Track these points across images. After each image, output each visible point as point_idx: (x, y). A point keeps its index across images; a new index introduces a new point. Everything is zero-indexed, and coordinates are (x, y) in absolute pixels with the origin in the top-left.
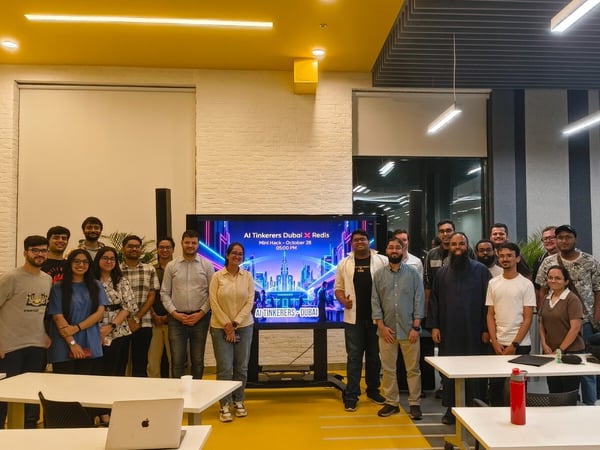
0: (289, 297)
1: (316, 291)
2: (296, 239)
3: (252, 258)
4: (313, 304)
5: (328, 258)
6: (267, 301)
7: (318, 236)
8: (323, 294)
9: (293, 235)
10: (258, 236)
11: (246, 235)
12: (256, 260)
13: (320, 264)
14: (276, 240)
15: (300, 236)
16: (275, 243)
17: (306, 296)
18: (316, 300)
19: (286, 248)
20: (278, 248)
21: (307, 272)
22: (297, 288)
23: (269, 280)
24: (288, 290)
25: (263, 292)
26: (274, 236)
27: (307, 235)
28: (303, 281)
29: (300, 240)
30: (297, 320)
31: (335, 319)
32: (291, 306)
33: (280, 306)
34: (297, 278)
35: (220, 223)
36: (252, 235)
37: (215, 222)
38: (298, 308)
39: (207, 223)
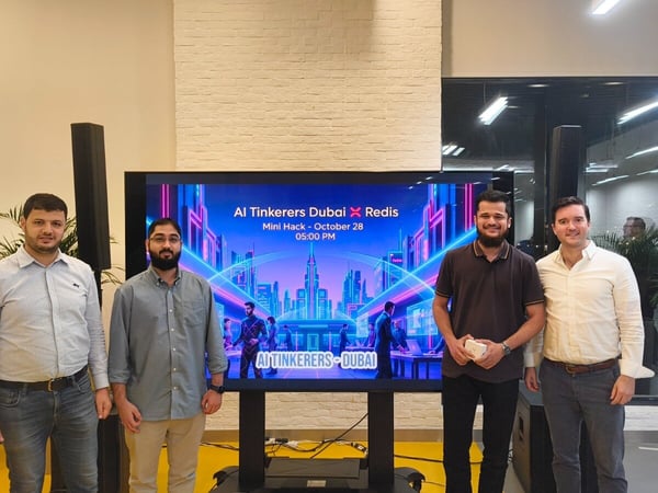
0: (321, 332)
1: (372, 320)
2: (333, 220)
3: (250, 255)
4: (367, 345)
5: (395, 257)
6: (280, 337)
7: (376, 213)
8: (385, 325)
9: (328, 212)
10: (261, 213)
11: (238, 212)
12: (257, 260)
13: (380, 269)
14: (296, 220)
15: (341, 213)
16: (294, 227)
17: (353, 330)
18: (372, 338)
19: (314, 236)
20: (300, 237)
21: (356, 282)
22: (335, 314)
23: (281, 298)
24: (319, 316)
25: (272, 320)
26: (291, 213)
27: (356, 212)
28: (347, 300)
29: (341, 221)
30: (336, 375)
31: (408, 373)
32: (324, 348)
33: (302, 348)
34: (336, 295)
35: (189, 187)
36: (249, 212)
37: (180, 187)
38: (337, 352)
39: (165, 189)
